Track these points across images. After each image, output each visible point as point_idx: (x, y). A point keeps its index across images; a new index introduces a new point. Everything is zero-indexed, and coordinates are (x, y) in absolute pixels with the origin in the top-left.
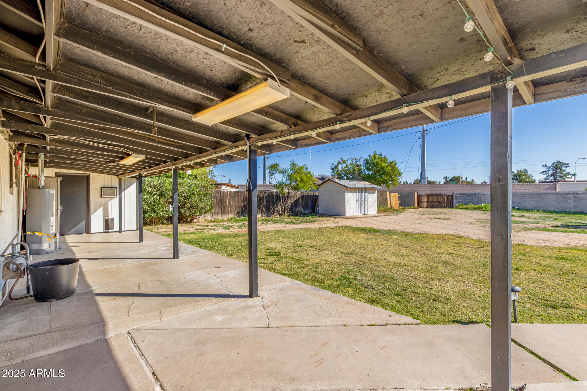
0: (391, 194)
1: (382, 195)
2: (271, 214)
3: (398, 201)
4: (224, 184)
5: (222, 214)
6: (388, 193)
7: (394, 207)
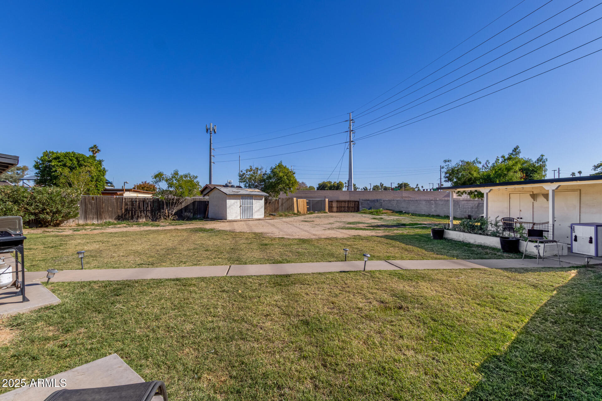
0: (299, 200)
1: (288, 202)
2: (157, 219)
3: (306, 207)
4: (128, 190)
5: (98, 219)
6: (295, 199)
7: (302, 212)
